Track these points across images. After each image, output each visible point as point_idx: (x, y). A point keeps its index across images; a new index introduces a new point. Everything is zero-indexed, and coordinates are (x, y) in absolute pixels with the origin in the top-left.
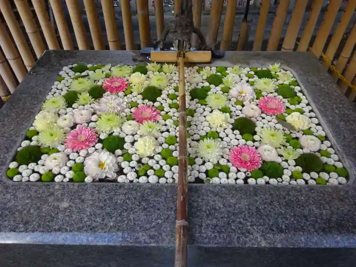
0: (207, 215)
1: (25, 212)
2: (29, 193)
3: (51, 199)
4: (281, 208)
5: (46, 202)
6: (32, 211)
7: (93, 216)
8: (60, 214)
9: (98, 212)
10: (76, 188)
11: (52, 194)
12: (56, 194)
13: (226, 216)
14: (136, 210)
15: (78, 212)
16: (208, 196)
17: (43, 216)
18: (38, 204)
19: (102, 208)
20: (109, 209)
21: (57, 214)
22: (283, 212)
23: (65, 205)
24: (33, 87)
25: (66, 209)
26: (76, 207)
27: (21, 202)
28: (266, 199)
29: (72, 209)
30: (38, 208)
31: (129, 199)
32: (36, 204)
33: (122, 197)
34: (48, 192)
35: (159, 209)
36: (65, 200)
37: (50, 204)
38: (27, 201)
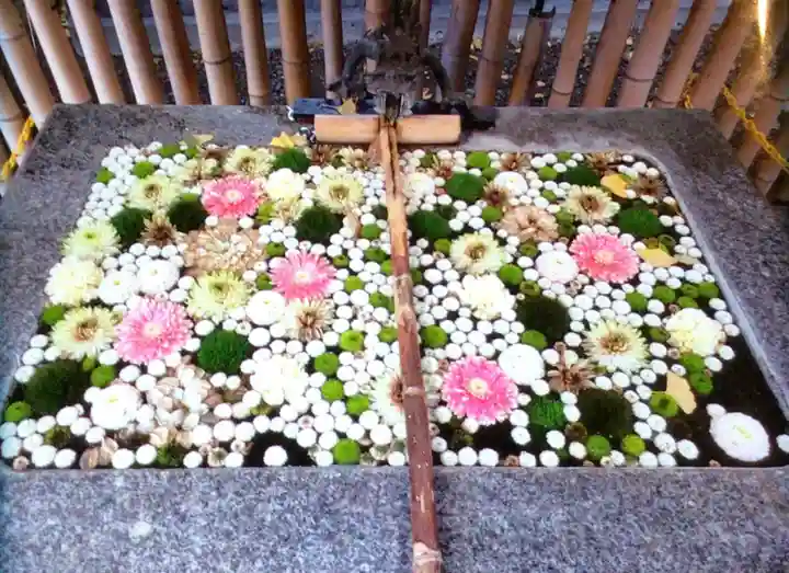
0: (474, 549)
1: (49, 549)
2: (52, 500)
3: (107, 516)
4: (642, 529)
5: (96, 521)
6: (64, 547)
7: (210, 556)
8: (132, 554)
9: (222, 545)
10: (165, 482)
11: (110, 500)
12: (119, 500)
13: (518, 551)
14: (309, 539)
15: (173, 547)
16: (474, 500)
17: (92, 559)
18: (79, 530)
19: (228, 534)
20: (246, 537)
21: (126, 554)
22: (648, 539)
23: (141, 528)
24: (38, 212)
25: (144, 539)
26: (167, 535)
27: (36, 524)
28: (608, 506)
29: (158, 538)
30: (80, 538)
31: (291, 510)
32: (73, 529)
33: (275, 506)
34: (100, 495)
35: (362, 537)
36: (141, 516)
37: (106, 527)
38: (51, 522)
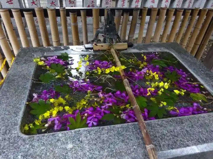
0: (161, 139)
1: (43, 155)
2: (41, 142)
3: (59, 144)
5: (56, 146)
6: (48, 154)
7: (92, 150)
8: (69, 153)
9: (94, 147)
10: (73, 133)
11: (58, 140)
12: (61, 139)
13: (172, 138)
14: (118, 142)
15: (81, 150)
16: (156, 127)
17: (57, 156)
18: (51, 149)
19: (95, 144)
20: (100, 144)
21: (67, 153)
23: (70, 146)
25: (71, 149)
26: (78, 147)
27: (38, 149)
29: (76, 148)
31: (110, 136)
32: (49, 149)
33: (106, 135)
34: (55, 139)
35: (132, 140)
36: (69, 143)
37: (59, 147)
38: (42, 148)
